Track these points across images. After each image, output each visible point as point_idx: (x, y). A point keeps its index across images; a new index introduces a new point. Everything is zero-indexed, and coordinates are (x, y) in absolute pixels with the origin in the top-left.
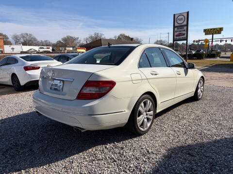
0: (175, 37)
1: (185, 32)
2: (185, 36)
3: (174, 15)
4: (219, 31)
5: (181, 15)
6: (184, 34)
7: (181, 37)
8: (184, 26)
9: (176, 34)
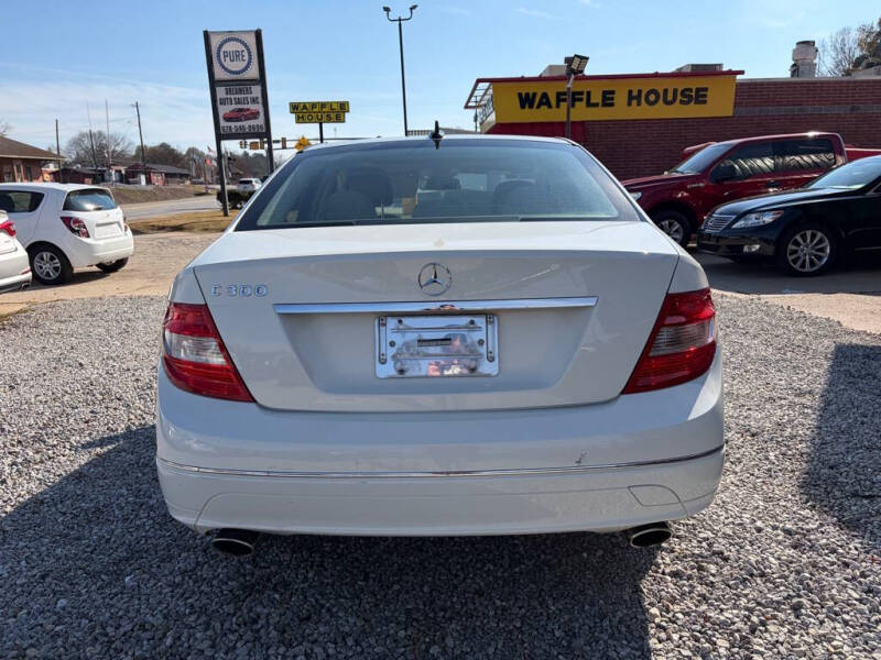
0: (223, 123)
1: (259, 107)
2: (260, 121)
3: (206, 35)
4: (337, 112)
5: (231, 37)
6: (255, 115)
7: (246, 124)
8: (252, 82)
9: (223, 110)
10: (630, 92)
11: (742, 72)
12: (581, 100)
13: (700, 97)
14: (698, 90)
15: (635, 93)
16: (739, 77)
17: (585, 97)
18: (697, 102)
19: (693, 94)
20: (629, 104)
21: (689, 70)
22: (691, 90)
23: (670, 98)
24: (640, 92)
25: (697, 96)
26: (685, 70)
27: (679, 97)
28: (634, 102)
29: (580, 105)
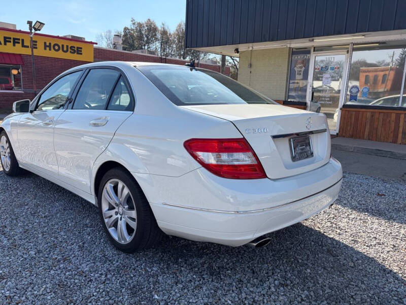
10: (45, 43)
11: (96, 44)
12: (19, 43)
13: (79, 51)
14: (78, 48)
15: (48, 44)
16: (95, 45)
17: (21, 41)
18: (78, 53)
19: (76, 49)
20: (45, 49)
21: (70, 37)
22: (74, 47)
23: (65, 49)
24: (50, 44)
25: (78, 51)
26: (68, 37)
27: (69, 50)
28: (48, 48)
29: (19, 46)
